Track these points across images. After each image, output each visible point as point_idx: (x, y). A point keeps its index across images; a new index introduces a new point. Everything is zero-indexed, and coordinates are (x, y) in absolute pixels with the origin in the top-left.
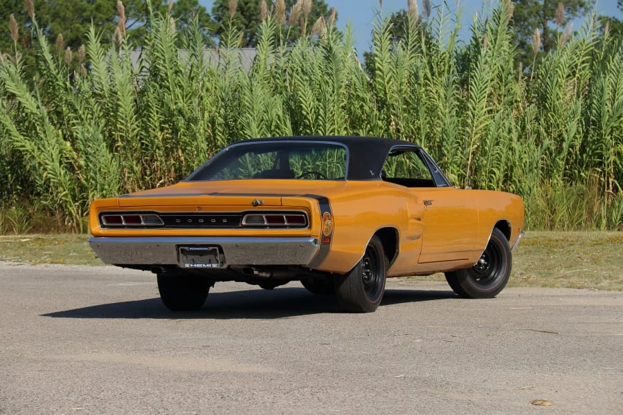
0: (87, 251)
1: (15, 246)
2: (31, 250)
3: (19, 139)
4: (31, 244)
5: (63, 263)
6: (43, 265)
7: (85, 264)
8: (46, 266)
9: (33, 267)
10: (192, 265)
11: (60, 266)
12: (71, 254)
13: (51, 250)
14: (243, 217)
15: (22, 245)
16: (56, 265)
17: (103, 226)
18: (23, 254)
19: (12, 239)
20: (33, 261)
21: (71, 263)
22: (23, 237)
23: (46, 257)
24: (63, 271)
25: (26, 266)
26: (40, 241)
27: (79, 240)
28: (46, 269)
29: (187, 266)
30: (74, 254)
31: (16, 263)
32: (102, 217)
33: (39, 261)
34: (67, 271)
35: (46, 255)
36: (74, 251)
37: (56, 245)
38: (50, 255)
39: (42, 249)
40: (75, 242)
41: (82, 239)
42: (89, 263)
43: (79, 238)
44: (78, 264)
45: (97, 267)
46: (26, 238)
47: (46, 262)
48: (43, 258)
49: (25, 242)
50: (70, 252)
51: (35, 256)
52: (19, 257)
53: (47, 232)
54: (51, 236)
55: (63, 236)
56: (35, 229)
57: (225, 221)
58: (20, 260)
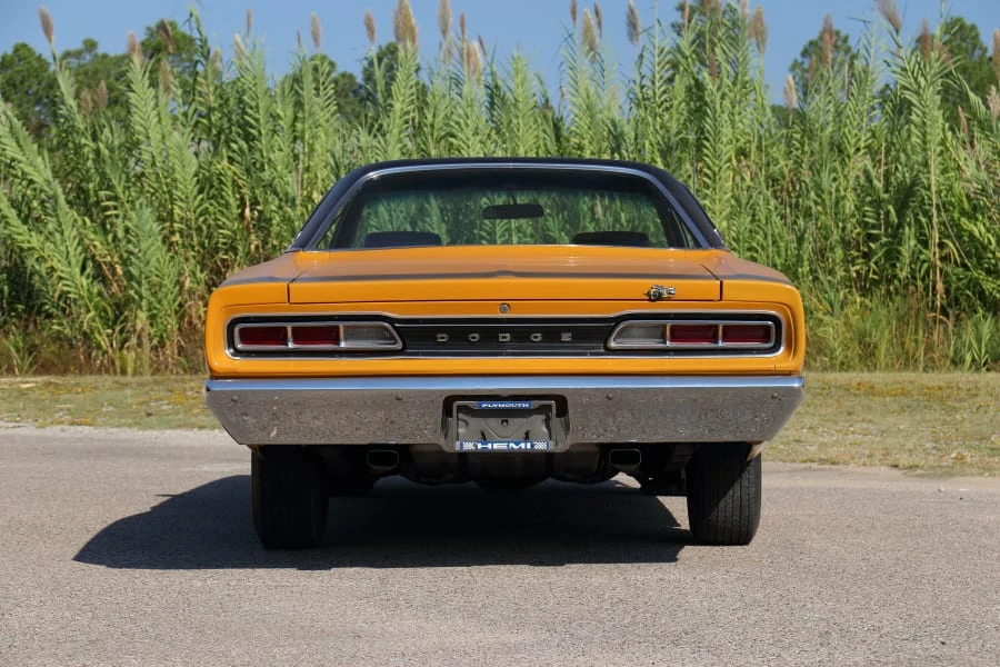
0: (131, 405)
1: (10, 395)
2: (36, 402)
3: (21, 231)
4: (37, 392)
5: (92, 425)
6: (57, 429)
7: (130, 426)
8: (63, 430)
9: (39, 432)
10: (480, 446)
11: (87, 430)
12: (104, 409)
13: (70, 401)
14: (613, 328)
15: (22, 393)
16: (79, 428)
17: (238, 353)
18: (24, 409)
19: (5, 383)
20: (40, 420)
21: (105, 424)
22: (24, 380)
23: (61, 414)
24: (92, 440)
25: (28, 430)
26: (51, 388)
27: (116, 386)
28: (63, 435)
29: (468, 446)
30: (111, 409)
31: (11, 425)
32: (237, 329)
33: (49, 420)
34: (99, 440)
35: (61, 410)
36: (110, 404)
37: (78, 393)
38: (69, 410)
39: (56, 401)
40: (111, 389)
41: (122, 384)
42: (136, 424)
43: (117, 382)
44: (118, 426)
45: (151, 431)
46: (30, 382)
47: (61, 423)
48: (57, 415)
49: (27, 389)
50: (103, 406)
51: (44, 412)
52: (16, 414)
53: (65, 372)
54: (70, 380)
55: (90, 379)
56: (44, 368)
57: (566, 337)
58: (18, 419)
